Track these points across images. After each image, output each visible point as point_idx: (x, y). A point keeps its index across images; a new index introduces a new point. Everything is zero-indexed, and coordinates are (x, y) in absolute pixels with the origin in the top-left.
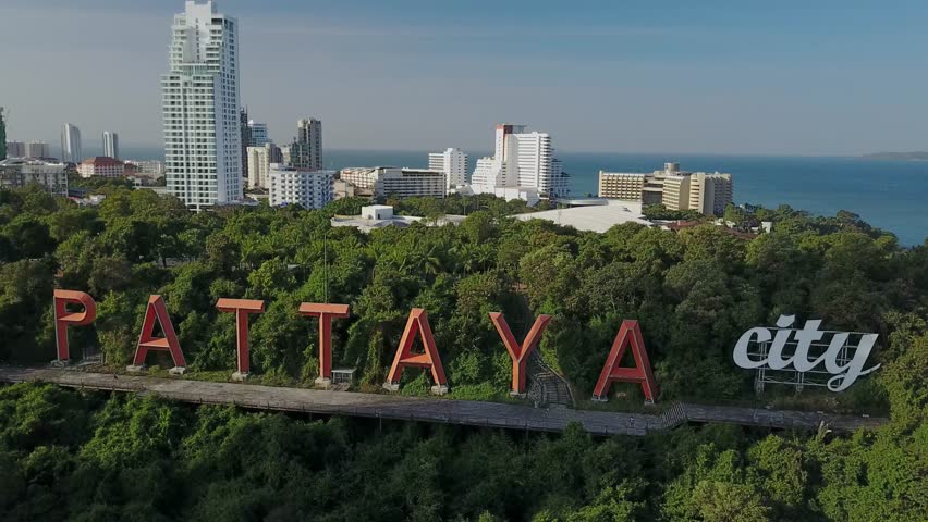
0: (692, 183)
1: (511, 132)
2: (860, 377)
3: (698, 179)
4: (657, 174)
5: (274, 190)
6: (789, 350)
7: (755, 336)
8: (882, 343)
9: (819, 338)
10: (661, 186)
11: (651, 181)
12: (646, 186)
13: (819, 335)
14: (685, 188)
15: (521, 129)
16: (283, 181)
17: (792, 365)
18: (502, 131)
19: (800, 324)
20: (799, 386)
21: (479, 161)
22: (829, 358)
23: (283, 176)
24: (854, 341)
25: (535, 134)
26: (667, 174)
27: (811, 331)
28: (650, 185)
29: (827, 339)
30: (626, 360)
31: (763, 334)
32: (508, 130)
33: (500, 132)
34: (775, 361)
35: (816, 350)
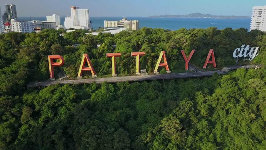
0: (132, 23)
1: (76, 9)
2: (255, 57)
3: (134, 22)
4: (121, 21)
5: (14, 28)
6: (243, 53)
7: (237, 50)
8: (259, 49)
9: (249, 49)
10: (123, 24)
11: (119, 23)
12: (118, 24)
13: (248, 49)
14: (131, 24)
15: (78, 8)
16: (17, 25)
17: (243, 56)
18: (73, 8)
19: (245, 47)
20: (244, 60)
21: (66, 18)
22: (250, 53)
23: (17, 23)
24: (254, 49)
25: (83, 9)
26: (124, 20)
27: (248, 48)
28: (119, 24)
29: (250, 49)
30: (211, 59)
31: (239, 49)
32: (75, 8)
33: (72, 9)
34: (240, 55)
35: (248, 52)
